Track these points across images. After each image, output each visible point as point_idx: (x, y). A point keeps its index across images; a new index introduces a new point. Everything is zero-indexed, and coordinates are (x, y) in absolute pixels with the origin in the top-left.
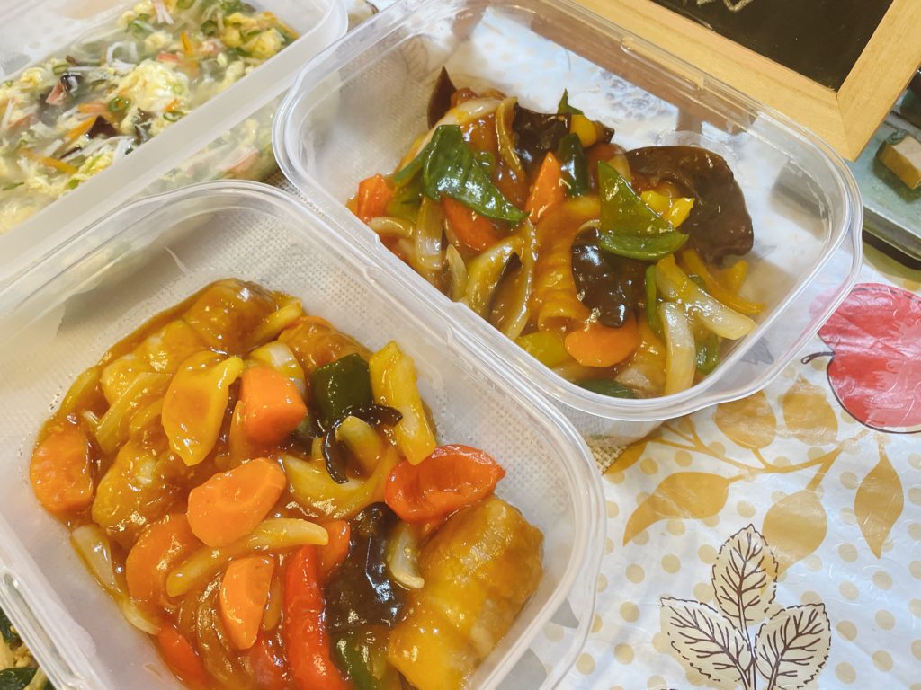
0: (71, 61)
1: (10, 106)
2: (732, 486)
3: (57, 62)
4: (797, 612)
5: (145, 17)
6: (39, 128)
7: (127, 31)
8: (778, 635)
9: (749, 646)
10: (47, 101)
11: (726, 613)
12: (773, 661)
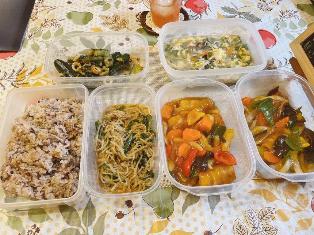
0: (207, 39)
1: (192, 42)
2: (277, 200)
3: (205, 38)
4: (272, 227)
5: (226, 38)
6: (194, 50)
7: (221, 39)
8: (265, 228)
9: (258, 225)
10: (199, 45)
11: (258, 217)
12: (261, 230)
